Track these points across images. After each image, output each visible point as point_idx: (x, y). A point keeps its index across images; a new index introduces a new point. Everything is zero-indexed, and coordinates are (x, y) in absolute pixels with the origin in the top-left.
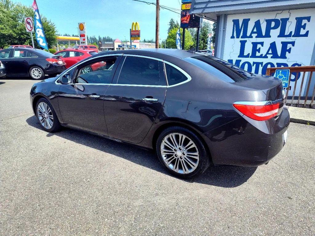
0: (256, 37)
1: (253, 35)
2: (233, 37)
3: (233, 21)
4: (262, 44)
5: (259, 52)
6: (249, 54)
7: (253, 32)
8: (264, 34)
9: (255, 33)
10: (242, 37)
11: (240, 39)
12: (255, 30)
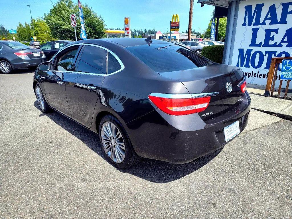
0: (270, 24)
1: (266, 21)
2: (244, 25)
3: (246, 7)
4: (276, 31)
5: (273, 40)
6: (261, 42)
7: (266, 19)
8: (279, 20)
9: (269, 19)
10: (254, 25)
11: (252, 26)
12: (269, 16)
